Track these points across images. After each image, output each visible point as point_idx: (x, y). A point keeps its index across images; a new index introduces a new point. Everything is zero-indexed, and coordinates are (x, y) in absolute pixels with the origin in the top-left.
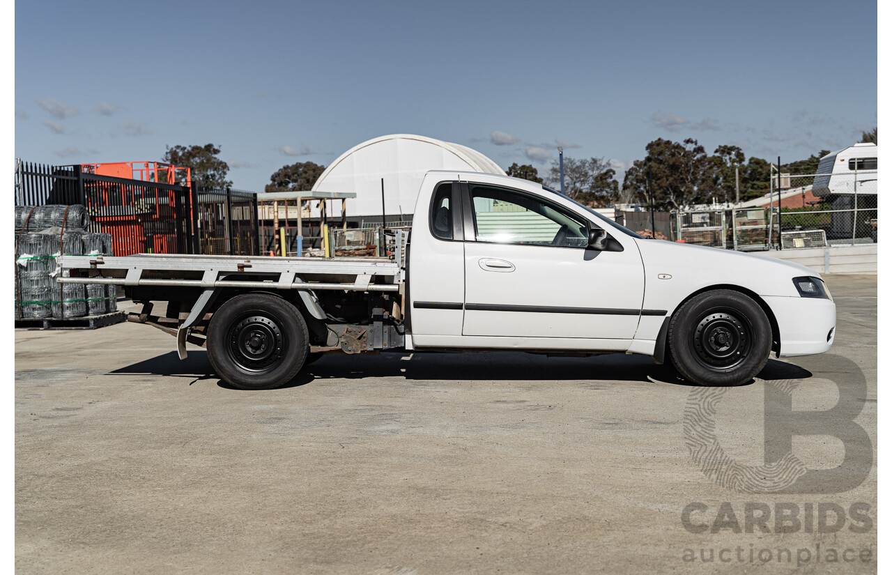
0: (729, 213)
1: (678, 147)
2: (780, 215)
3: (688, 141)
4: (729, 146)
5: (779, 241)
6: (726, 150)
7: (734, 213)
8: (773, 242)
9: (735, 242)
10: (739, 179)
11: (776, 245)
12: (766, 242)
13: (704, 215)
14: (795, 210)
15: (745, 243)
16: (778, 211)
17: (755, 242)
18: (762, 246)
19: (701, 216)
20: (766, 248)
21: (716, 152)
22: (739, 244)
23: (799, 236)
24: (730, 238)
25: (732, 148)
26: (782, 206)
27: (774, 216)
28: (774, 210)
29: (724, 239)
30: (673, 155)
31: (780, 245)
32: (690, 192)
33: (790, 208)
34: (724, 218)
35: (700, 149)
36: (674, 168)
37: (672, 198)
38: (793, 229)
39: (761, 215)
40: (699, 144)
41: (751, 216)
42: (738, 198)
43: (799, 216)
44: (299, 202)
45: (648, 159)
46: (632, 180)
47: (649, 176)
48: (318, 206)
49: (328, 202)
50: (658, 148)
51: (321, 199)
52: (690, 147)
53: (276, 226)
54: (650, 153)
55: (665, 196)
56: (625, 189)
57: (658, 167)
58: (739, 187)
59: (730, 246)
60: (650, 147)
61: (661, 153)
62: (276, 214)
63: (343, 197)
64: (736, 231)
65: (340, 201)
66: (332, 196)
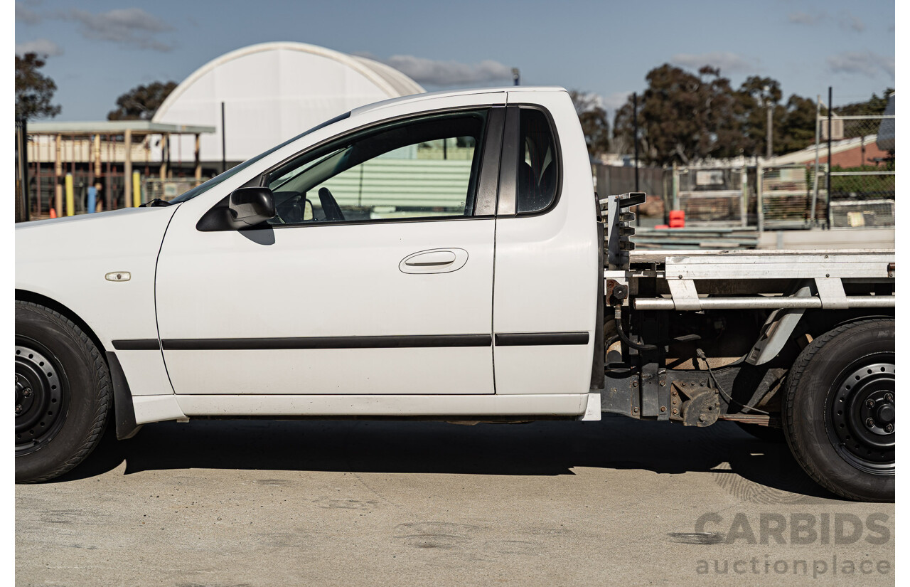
0: (752, 172)
1: (691, 77)
2: (829, 176)
3: (705, 70)
4: (763, 76)
5: (826, 216)
6: (757, 83)
7: (760, 172)
8: (816, 217)
9: (761, 216)
10: (774, 126)
11: (822, 221)
12: (806, 217)
13: (715, 173)
14: (851, 170)
15: (775, 216)
16: (826, 170)
17: (791, 215)
18: (800, 222)
19: (710, 174)
20: (806, 226)
21: (744, 85)
22: (766, 218)
23: (854, 209)
24: (753, 209)
25: (767, 82)
26: (834, 163)
27: (820, 177)
28: (821, 169)
29: (744, 210)
30: (683, 88)
31: (828, 221)
32: (707, 142)
33: (844, 166)
34: (744, 178)
35: (723, 83)
36: (685, 110)
37: (680, 149)
38: (846, 197)
39: (801, 175)
40: (722, 75)
41: (786, 177)
42: (770, 151)
43: (855, 179)
44: (128, 137)
45: (648, 94)
46: (626, 122)
47: (649, 116)
48: (157, 143)
49: (173, 138)
50: (664, 78)
51: (163, 134)
52: (708, 79)
53: (59, 171)
54: (652, 85)
55: (671, 146)
56: (616, 134)
57: (662, 105)
58: (773, 136)
59: (753, 221)
60: (652, 76)
61: (668, 86)
62: (97, 154)
63: (197, 131)
64: (763, 198)
65: (192, 137)
66: (179, 130)
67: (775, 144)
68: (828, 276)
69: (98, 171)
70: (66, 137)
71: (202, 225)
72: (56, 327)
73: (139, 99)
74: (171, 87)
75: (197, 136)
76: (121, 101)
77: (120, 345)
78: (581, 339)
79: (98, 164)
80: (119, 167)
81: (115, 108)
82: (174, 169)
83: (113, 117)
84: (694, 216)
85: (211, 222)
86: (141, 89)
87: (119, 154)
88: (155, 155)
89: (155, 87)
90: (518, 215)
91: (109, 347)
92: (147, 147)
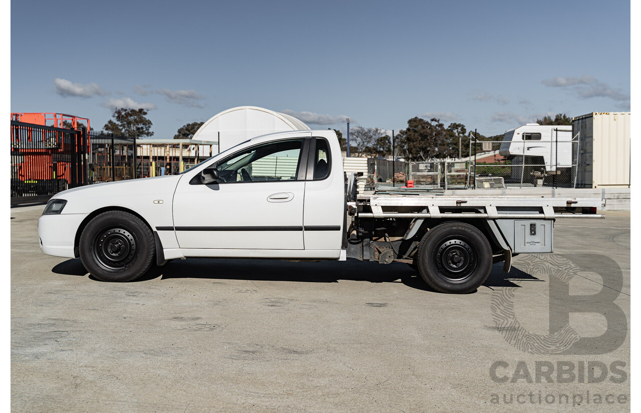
0: (443, 164)
1: (427, 123)
2: (475, 167)
3: (433, 120)
4: (457, 123)
5: (474, 183)
6: (455, 126)
7: (446, 164)
8: (470, 184)
9: (446, 183)
10: (462, 144)
11: (472, 186)
12: (465, 184)
13: (427, 164)
14: (490, 164)
15: (452, 183)
16: (474, 164)
17: (459, 183)
18: (463, 186)
19: (425, 165)
20: (466, 187)
21: (449, 127)
22: (448, 184)
23: (486, 181)
24: (443, 180)
25: (459, 125)
26: (476, 162)
27: (471, 167)
28: (472, 163)
29: (439, 181)
30: (423, 128)
31: (475, 186)
32: (434, 151)
33: (487, 162)
34: (439, 167)
35: (441, 125)
36: (424, 137)
37: (421, 154)
38: (487, 176)
39: (463, 166)
40: (440, 122)
41: (457, 167)
42: (460, 155)
43: (492, 168)
44: (181, 146)
45: (408, 129)
46: (398, 142)
47: (409, 139)
48: (194, 149)
49: (200, 146)
50: (415, 123)
51: (196, 145)
52: (434, 124)
53: (151, 160)
54: (409, 126)
55: (418, 152)
56: (394, 147)
57: (414, 135)
58: (462, 148)
59: (443, 186)
60: (410, 122)
61: (416, 126)
62: (168, 153)
63: (211, 144)
64: (447, 175)
65: (209, 146)
66: (203, 143)
67: (463, 152)
68: (433, 205)
69: (168, 160)
70: (154, 146)
71: (191, 182)
72: (134, 221)
73: (187, 130)
74: (202, 124)
75: (211, 146)
76: (179, 131)
77: (158, 228)
78: (338, 228)
79: (168, 157)
80: (177, 159)
81: (177, 134)
82: (200, 159)
83: (176, 137)
84: (419, 182)
85: (195, 181)
86: (188, 125)
87: (177, 153)
88: (193, 154)
89: (195, 124)
90: (314, 180)
91: (154, 229)
92: (189, 150)
